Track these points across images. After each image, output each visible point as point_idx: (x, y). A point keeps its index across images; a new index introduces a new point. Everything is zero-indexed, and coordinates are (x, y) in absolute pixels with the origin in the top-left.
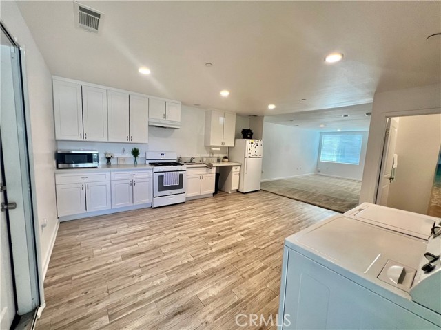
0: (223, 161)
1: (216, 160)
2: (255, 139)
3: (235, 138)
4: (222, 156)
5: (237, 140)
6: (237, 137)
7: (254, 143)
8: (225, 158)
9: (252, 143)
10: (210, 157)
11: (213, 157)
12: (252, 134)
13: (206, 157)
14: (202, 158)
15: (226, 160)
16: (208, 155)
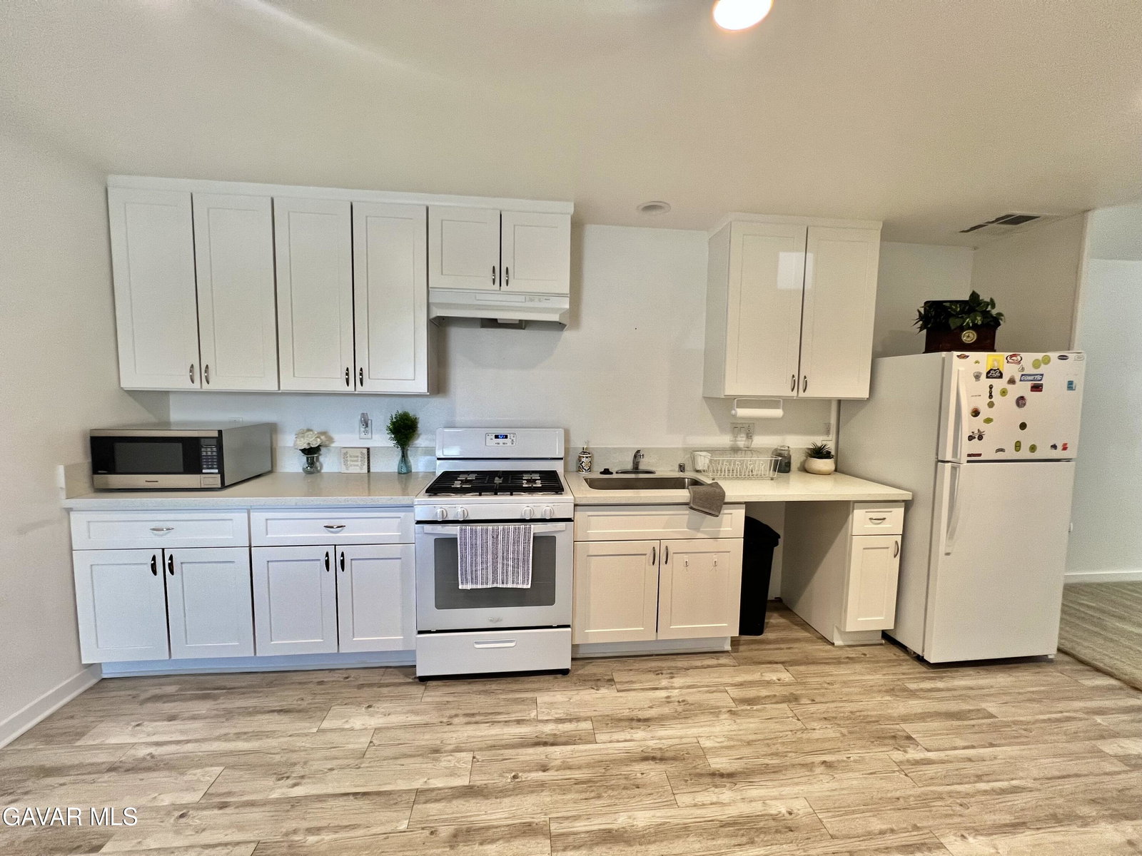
0: (804, 469)
1: (763, 463)
2: (1016, 348)
3: (877, 355)
4: (797, 443)
5: (888, 363)
6: (884, 348)
7: (1009, 370)
8: (819, 453)
9: (994, 374)
10: (735, 450)
11: (748, 450)
12: (994, 322)
13: (712, 451)
14: (692, 452)
15: (825, 465)
16: (725, 440)
